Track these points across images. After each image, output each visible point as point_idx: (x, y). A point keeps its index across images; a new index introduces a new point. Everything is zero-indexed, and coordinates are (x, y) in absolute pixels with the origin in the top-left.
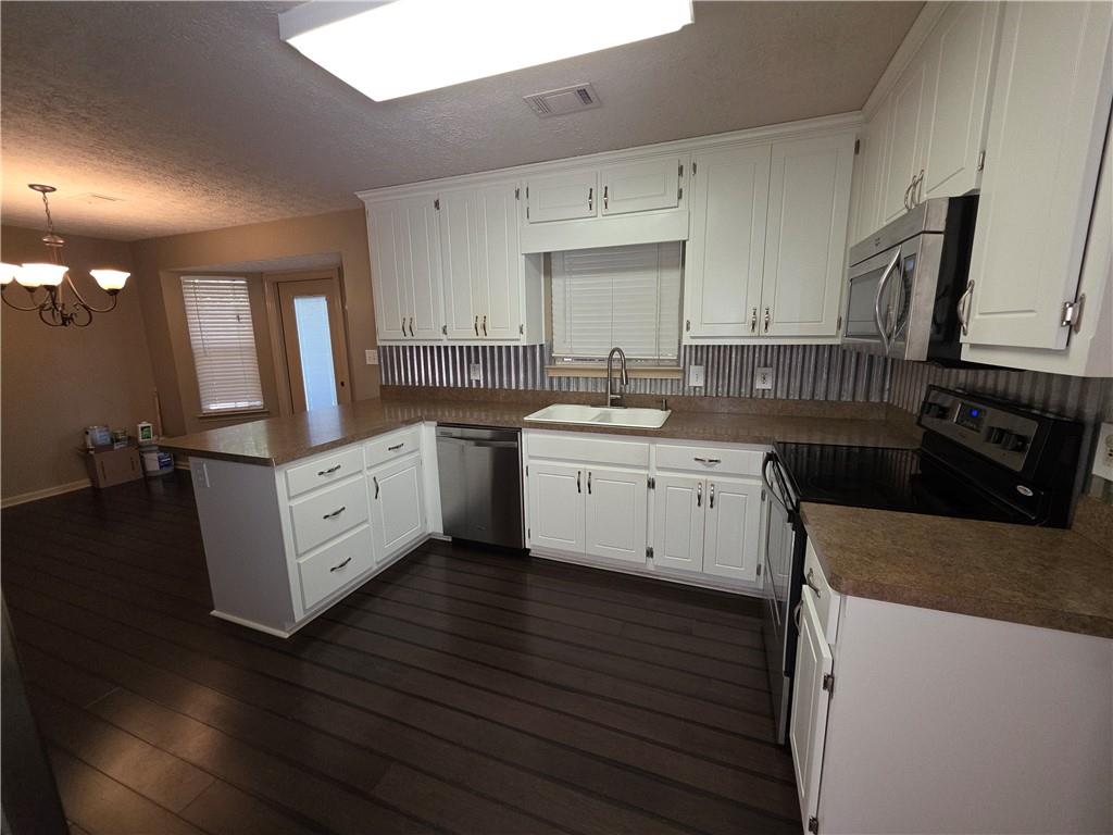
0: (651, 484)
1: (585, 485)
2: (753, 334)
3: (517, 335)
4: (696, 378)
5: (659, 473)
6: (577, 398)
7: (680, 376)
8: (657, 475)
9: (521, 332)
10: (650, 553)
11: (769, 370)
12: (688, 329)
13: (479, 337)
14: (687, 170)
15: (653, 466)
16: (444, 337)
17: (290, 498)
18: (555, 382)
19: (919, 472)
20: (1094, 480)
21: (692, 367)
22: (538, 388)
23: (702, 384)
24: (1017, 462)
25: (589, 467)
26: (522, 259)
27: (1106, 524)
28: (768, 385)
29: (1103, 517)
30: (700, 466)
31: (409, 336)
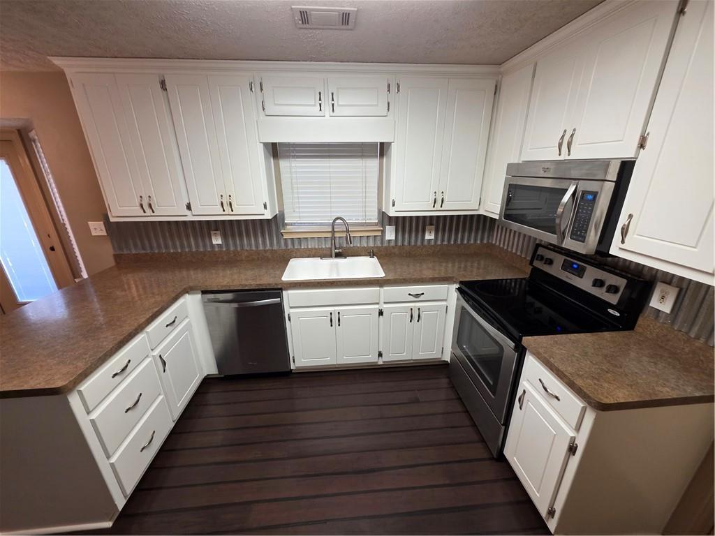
0: (381, 313)
1: (335, 320)
2: (434, 209)
3: (262, 210)
4: (390, 234)
5: (386, 306)
6: (308, 252)
7: (379, 234)
8: (385, 307)
9: (265, 207)
10: (380, 355)
11: (433, 227)
12: (394, 205)
13: (226, 213)
14: (394, 88)
15: (382, 301)
16: (188, 212)
17: (88, 413)
18: (289, 242)
19: (527, 289)
20: (649, 309)
21: (387, 227)
22: (275, 247)
23: (394, 238)
24: (613, 299)
25: (337, 308)
26: (261, 148)
27: (657, 330)
28: (432, 237)
29: (656, 327)
30: (412, 298)
31: (149, 212)
